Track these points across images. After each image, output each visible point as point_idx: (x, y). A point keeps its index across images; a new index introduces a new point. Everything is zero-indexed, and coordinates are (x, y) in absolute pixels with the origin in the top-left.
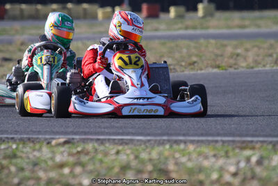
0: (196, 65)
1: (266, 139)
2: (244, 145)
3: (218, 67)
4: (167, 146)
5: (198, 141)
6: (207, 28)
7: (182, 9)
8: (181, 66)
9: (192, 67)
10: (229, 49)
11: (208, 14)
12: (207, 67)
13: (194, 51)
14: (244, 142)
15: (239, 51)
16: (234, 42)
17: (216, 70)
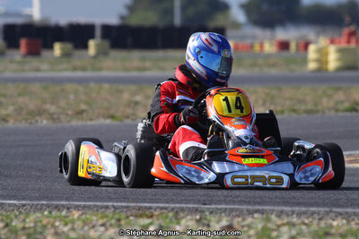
0: (85, 115)
1: (167, 205)
2: (140, 212)
3: (112, 117)
4: (46, 213)
5: (84, 207)
6: (100, 69)
7: (69, 46)
8: (67, 115)
9: (80, 116)
10: (126, 96)
11: (101, 53)
12: (98, 117)
13: (83, 97)
14: (140, 208)
15: (138, 98)
16: (133, 87)
17: (108, 121)
